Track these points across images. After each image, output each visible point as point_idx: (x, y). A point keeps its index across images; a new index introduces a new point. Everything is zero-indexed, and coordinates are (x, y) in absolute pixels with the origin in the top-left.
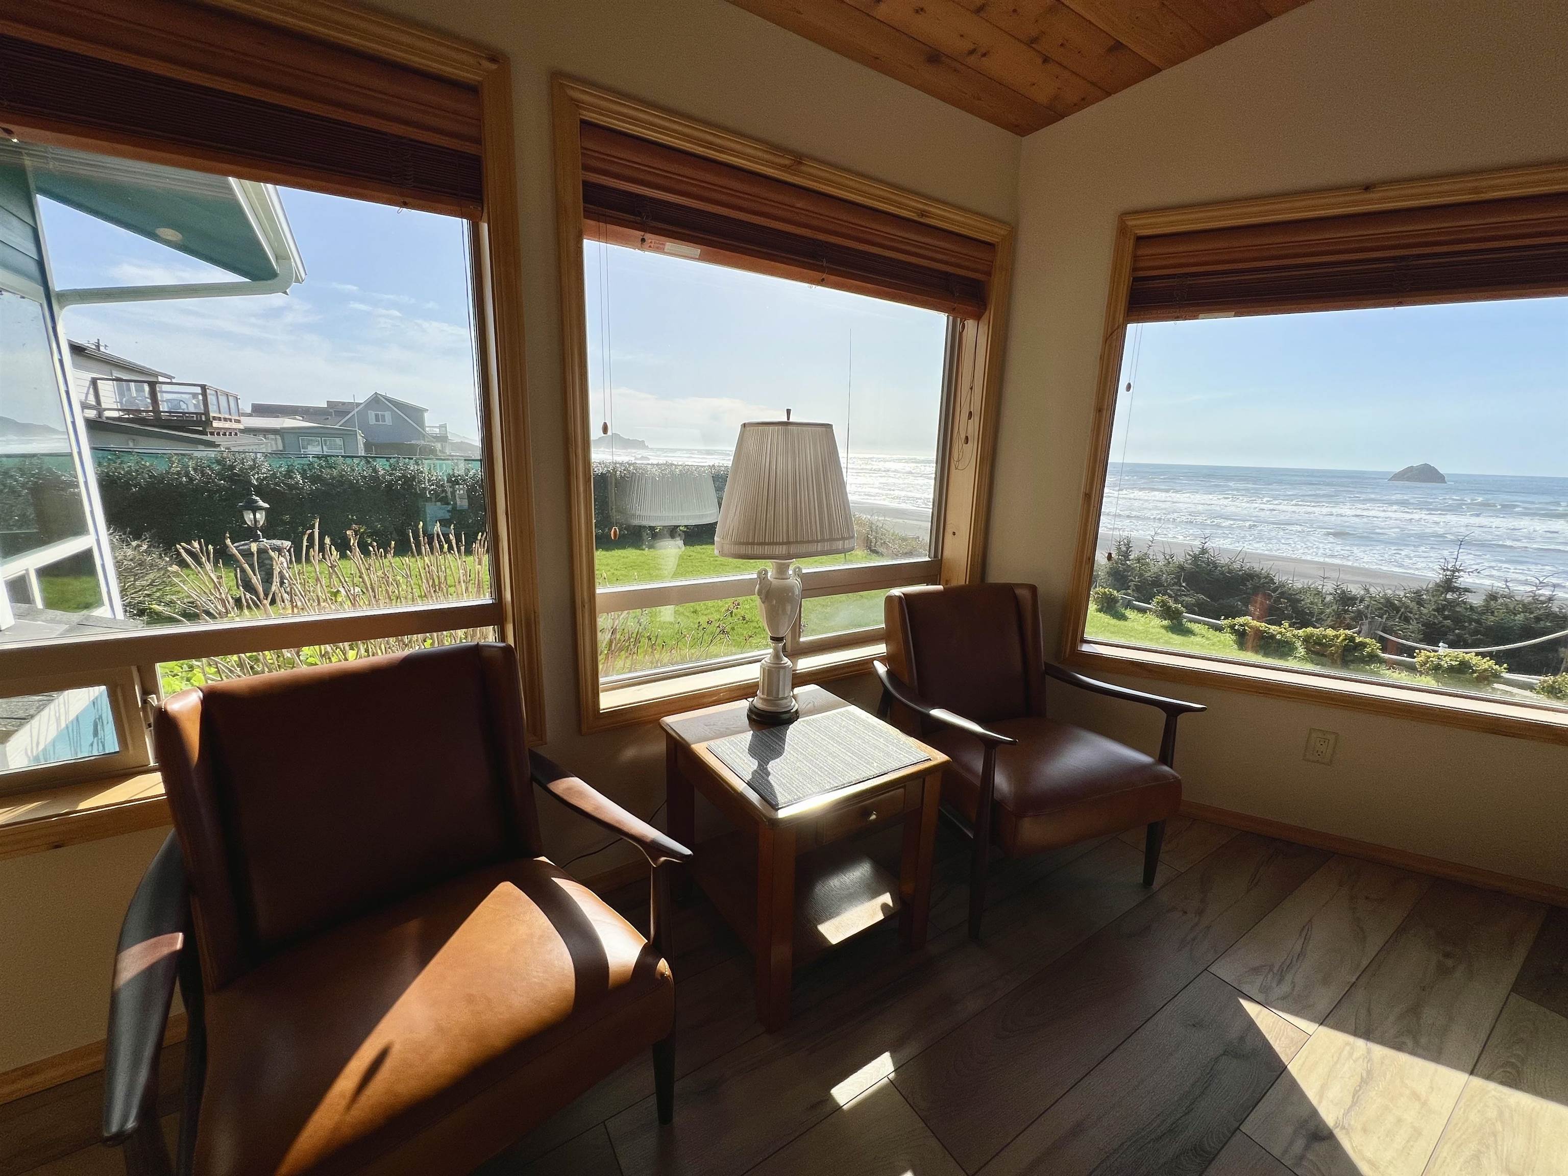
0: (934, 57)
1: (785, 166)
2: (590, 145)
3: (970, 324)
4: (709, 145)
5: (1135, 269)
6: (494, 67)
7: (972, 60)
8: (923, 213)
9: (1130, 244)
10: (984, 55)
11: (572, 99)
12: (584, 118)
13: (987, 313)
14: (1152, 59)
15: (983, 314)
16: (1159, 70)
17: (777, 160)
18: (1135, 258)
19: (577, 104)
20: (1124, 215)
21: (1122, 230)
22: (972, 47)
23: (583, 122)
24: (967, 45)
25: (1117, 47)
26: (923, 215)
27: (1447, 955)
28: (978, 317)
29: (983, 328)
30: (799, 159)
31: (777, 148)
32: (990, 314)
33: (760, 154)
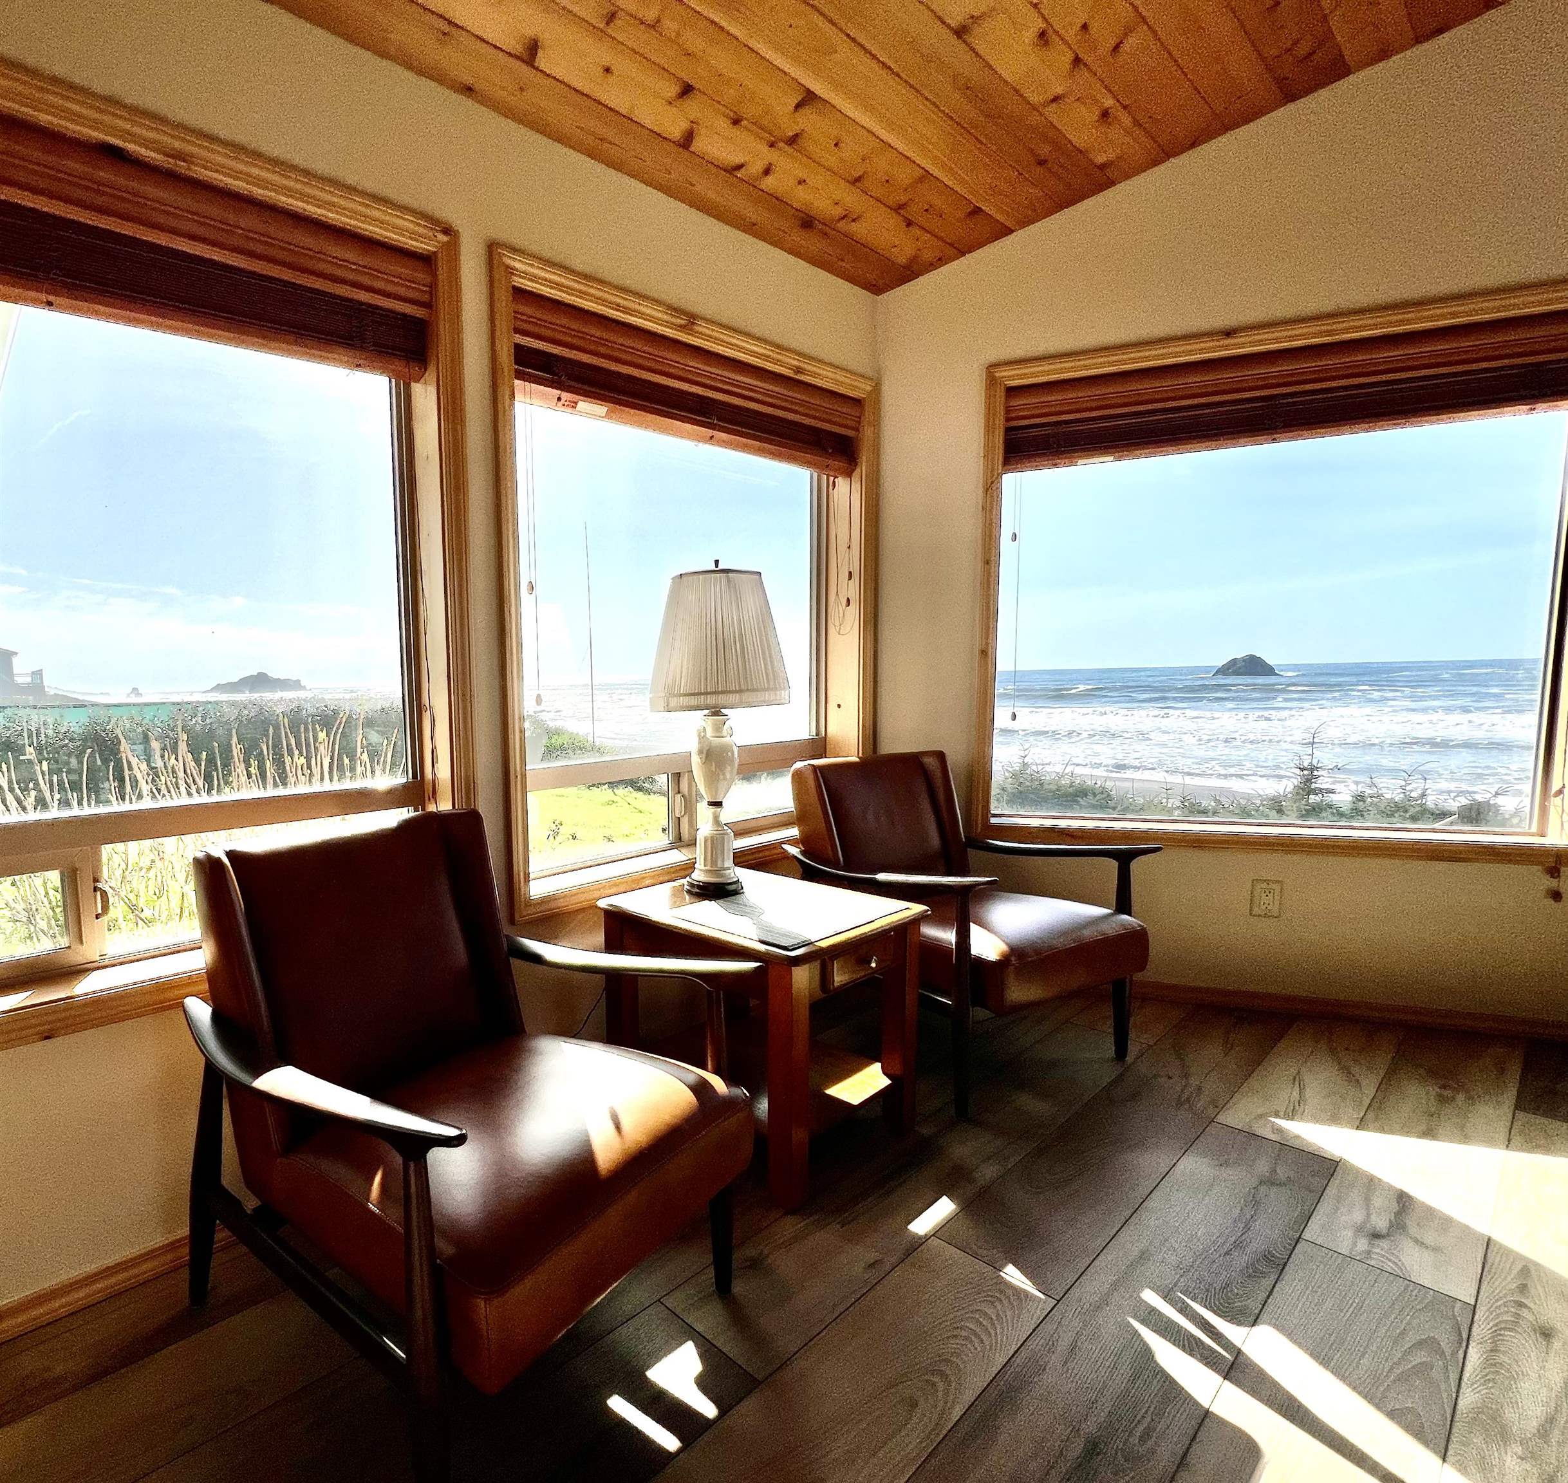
0: (807, 222)
1: (681, 326)
2: (522, 308)
3: (842, 483)
4: (618, 307)
5: (1008, 420)
6: (445, 238)
7: (841, 225)
8: (799, 370)
9: (1001, 394)
10: (854, 220)
11: (508, 267)
12: (516, 284)
13: (858, 470)
14: (1008, 224)
15: (854, 470)
16: (1009, 231)
17: (673, 320)
18: (1008, 410)
19: (510, 271)
20: (992, 368)
21: (991, 381)
22: (844, 213)
23: (514, 288)
24: (838, 211)
25: (977, 211)
26: (798, 372)
27: (1444, 1087)
28: (849, 474)
29: (856, 486)
30: (691, 320)
31: (676, 310)
32: (863, 468)
33: (660, 315)
